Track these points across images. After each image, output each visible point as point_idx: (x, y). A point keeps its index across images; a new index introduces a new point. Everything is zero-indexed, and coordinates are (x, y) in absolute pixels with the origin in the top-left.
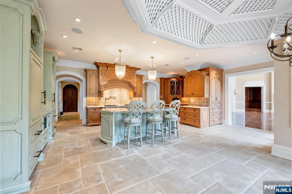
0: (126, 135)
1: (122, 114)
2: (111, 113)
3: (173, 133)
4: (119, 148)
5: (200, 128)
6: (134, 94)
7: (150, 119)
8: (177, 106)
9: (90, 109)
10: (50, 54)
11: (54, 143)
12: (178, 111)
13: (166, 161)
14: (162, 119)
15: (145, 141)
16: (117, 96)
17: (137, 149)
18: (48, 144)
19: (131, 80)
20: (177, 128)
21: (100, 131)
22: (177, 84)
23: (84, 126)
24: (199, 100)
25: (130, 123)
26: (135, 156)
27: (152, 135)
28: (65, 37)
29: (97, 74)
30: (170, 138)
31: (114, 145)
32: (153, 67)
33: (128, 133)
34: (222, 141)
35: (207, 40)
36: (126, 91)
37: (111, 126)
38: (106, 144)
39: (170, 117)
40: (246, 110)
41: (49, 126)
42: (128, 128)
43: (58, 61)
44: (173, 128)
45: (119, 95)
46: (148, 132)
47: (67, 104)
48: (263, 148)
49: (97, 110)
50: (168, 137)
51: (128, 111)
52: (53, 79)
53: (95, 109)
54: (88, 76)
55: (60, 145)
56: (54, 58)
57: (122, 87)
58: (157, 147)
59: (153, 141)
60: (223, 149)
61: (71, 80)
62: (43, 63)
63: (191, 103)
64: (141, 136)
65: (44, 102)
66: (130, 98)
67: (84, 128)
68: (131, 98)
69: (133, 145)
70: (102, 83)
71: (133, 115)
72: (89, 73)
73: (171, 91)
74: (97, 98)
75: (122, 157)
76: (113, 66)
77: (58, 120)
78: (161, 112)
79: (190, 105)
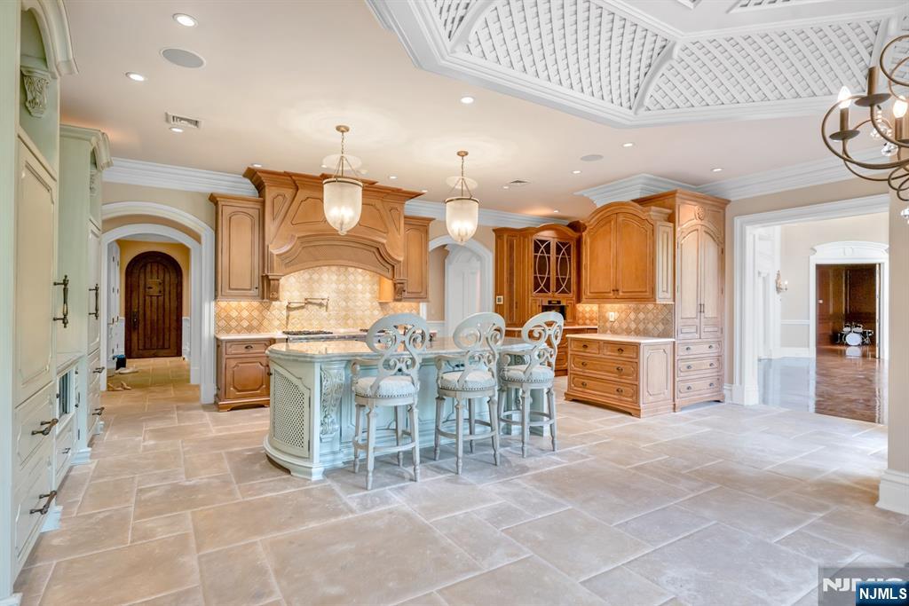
0: (363, 440)
1: (349, 361)
2: (305, 360)
3: (536, 432)
4: (336, 487)
5: (639, 416)
6: (395, 288)
7: (449, 382)
8: (550, 336)
9: (228, 345)
10: (79, 138)
11: (94, 471)
12: (555, 352)
13: (502, 531)
14: (494, 381)
15: (432, 463)
16: (333, 296)
17: (402, 488)
18: (72, 473)
19: (385, 238)
20: (550, 416)
21: (267, 428)
22: (558, 252)
23: (206, 407)
24: (637, 311)
25: (377, 396)
26: (390, 513)
27: (457, 440)
28: (136, 77)
29: (255, 213)
30: (523, 450)
31: (317, 475)
32: (464, 188)
33: (368, 432)
34: (713, 460)
35: (656, 95)
36: (368, 278)
37: (306, 405)
38: (288, 471)
39: (524, 372)
40: (820, 352)
41: (77, 406)
42: (368, 415)
43: (109, 164)
44: (536, 414)
45: (338, 292)
46: (443, 429)
47: (141, 326)
48: (852, 485)
49: (257, 349)
50: (516, 449)
51: (369, 351)
52: (92, 232)
53: (248, 345)
54: (224, 223)
55: (118, 478)
56: (93, 154)
57: (350, 263)
58: (472, 481)
59: (460, 461)
60: (709, 489)
61: (156, 236)
62: (57, 177)
63: (608, 325)
64: (417, 445)
65: (63, 317)
66: (380, 303)
67: (207, 416)
68: (386, 303)
69: (388, 476)
70: (275, 249)
71: (387, 365)
72: (227, 211)
73: (535, 278)
74: (256, 304)
75: (346, 518)
76: (316, 183)
77: (108, 387)
78: (491, 357)
79: (604, 332)
